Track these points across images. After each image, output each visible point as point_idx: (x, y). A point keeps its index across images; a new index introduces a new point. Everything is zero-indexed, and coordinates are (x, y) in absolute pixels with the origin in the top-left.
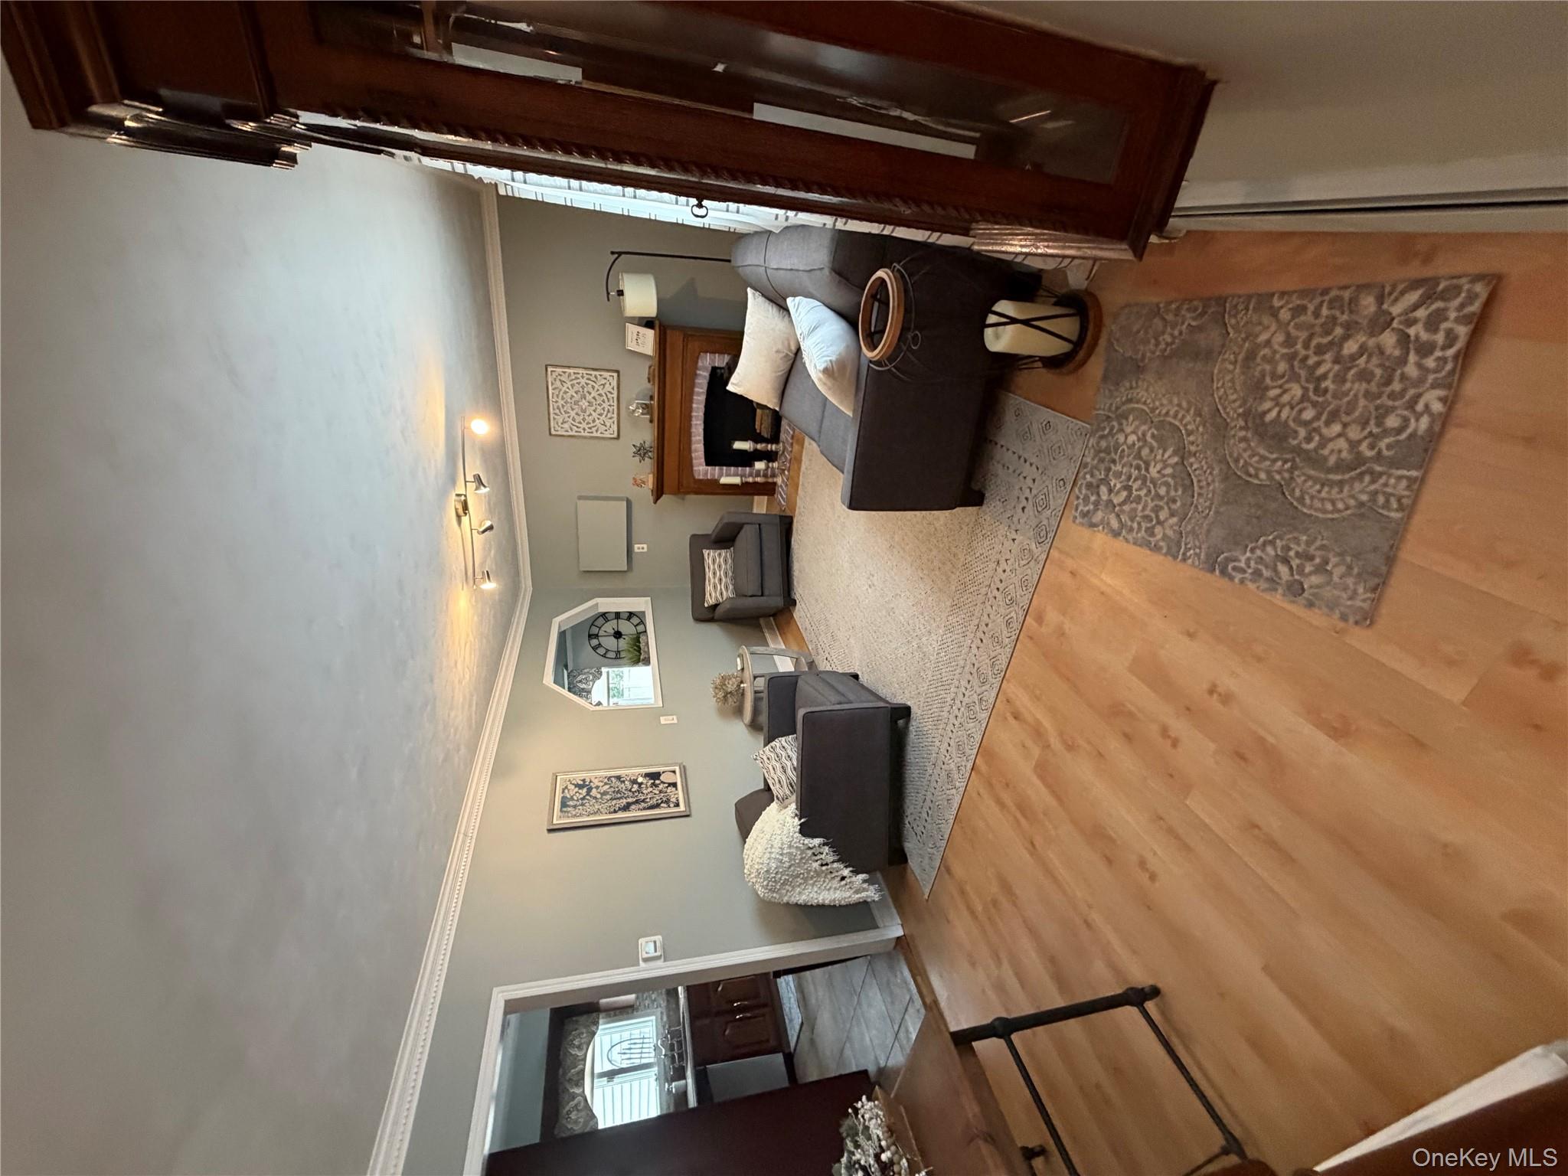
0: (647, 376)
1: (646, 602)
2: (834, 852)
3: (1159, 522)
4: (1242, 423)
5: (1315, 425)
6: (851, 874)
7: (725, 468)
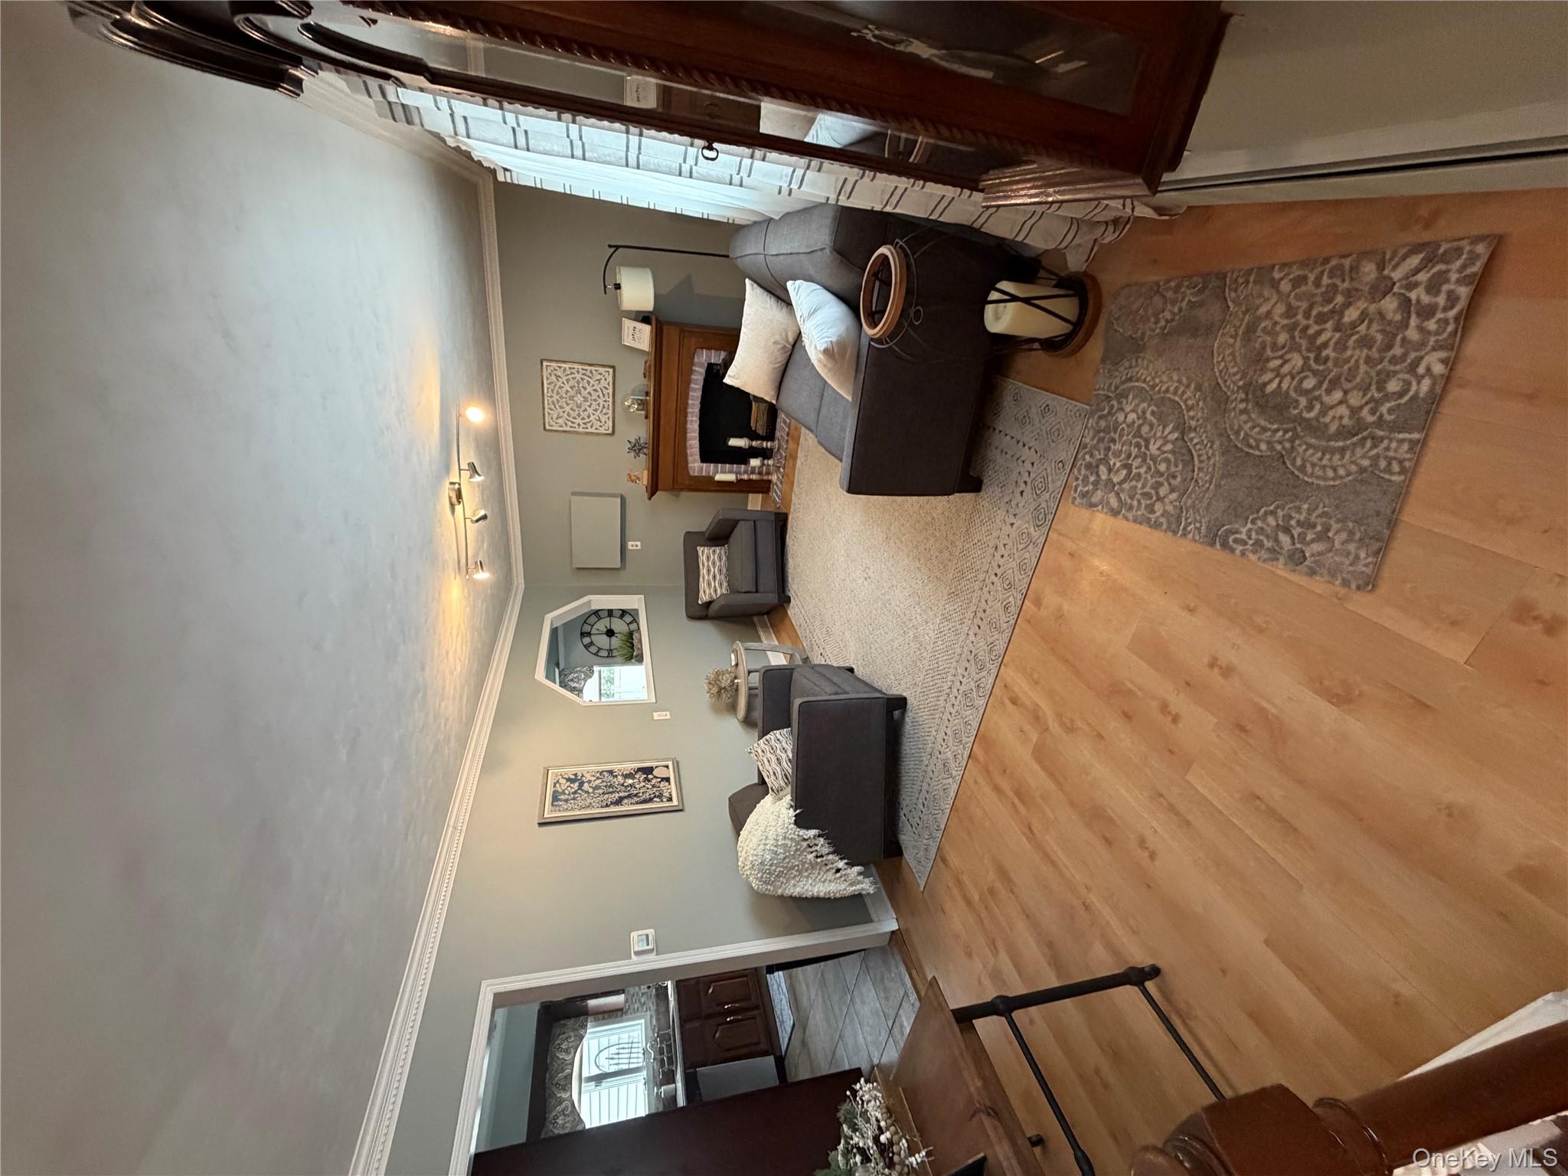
0: (642, 371)
1: (639, 599)
2: (829, 843)
3: (1159, 499)
4: (1242, 396)
5: (1317, 393)
6: (846, 867)
7: (720, 465)
